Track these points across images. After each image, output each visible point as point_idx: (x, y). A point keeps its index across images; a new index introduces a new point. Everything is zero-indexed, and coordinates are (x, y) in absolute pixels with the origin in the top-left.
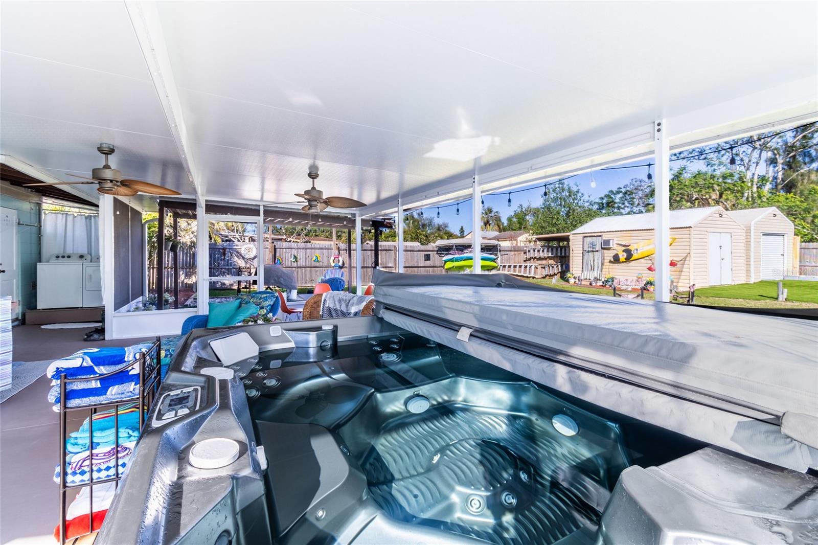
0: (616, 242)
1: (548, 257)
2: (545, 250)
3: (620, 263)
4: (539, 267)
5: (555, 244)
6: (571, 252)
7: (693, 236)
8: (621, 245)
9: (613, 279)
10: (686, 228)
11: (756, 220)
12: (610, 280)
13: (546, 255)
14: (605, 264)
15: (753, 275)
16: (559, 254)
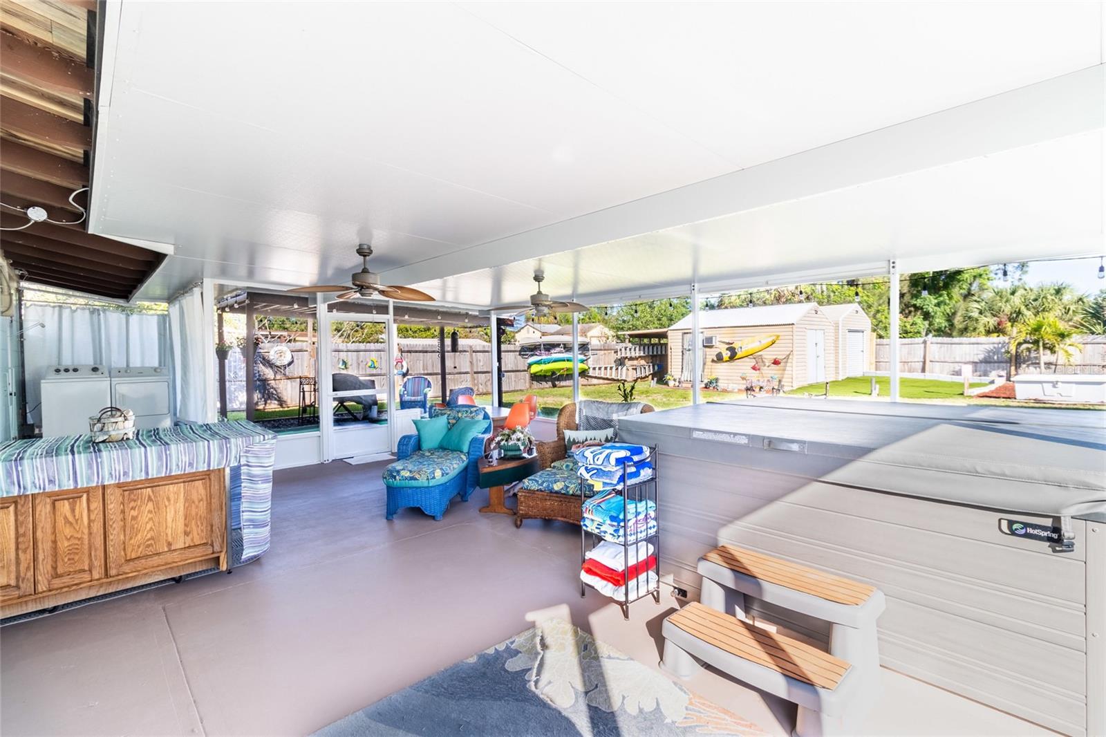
0: (718, 339)
1: (640, 357)
2: (637, 349)
3: (724, 362)
4: (630, 368)
5: (646, 341)
6: (669, 350)
7: (795, 333)
8: (724, 342)
9: (717, 380)
10: (789, 325)
11: (843, 316)
12: (714, 382)
13: (637, 355)
14: (707, 364)
15: (841, 372)
16: (651, 353)
